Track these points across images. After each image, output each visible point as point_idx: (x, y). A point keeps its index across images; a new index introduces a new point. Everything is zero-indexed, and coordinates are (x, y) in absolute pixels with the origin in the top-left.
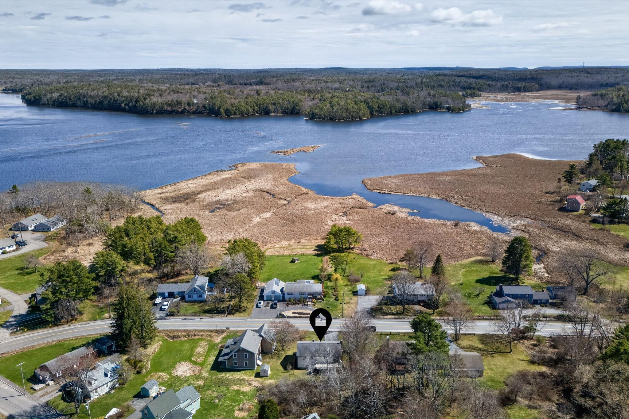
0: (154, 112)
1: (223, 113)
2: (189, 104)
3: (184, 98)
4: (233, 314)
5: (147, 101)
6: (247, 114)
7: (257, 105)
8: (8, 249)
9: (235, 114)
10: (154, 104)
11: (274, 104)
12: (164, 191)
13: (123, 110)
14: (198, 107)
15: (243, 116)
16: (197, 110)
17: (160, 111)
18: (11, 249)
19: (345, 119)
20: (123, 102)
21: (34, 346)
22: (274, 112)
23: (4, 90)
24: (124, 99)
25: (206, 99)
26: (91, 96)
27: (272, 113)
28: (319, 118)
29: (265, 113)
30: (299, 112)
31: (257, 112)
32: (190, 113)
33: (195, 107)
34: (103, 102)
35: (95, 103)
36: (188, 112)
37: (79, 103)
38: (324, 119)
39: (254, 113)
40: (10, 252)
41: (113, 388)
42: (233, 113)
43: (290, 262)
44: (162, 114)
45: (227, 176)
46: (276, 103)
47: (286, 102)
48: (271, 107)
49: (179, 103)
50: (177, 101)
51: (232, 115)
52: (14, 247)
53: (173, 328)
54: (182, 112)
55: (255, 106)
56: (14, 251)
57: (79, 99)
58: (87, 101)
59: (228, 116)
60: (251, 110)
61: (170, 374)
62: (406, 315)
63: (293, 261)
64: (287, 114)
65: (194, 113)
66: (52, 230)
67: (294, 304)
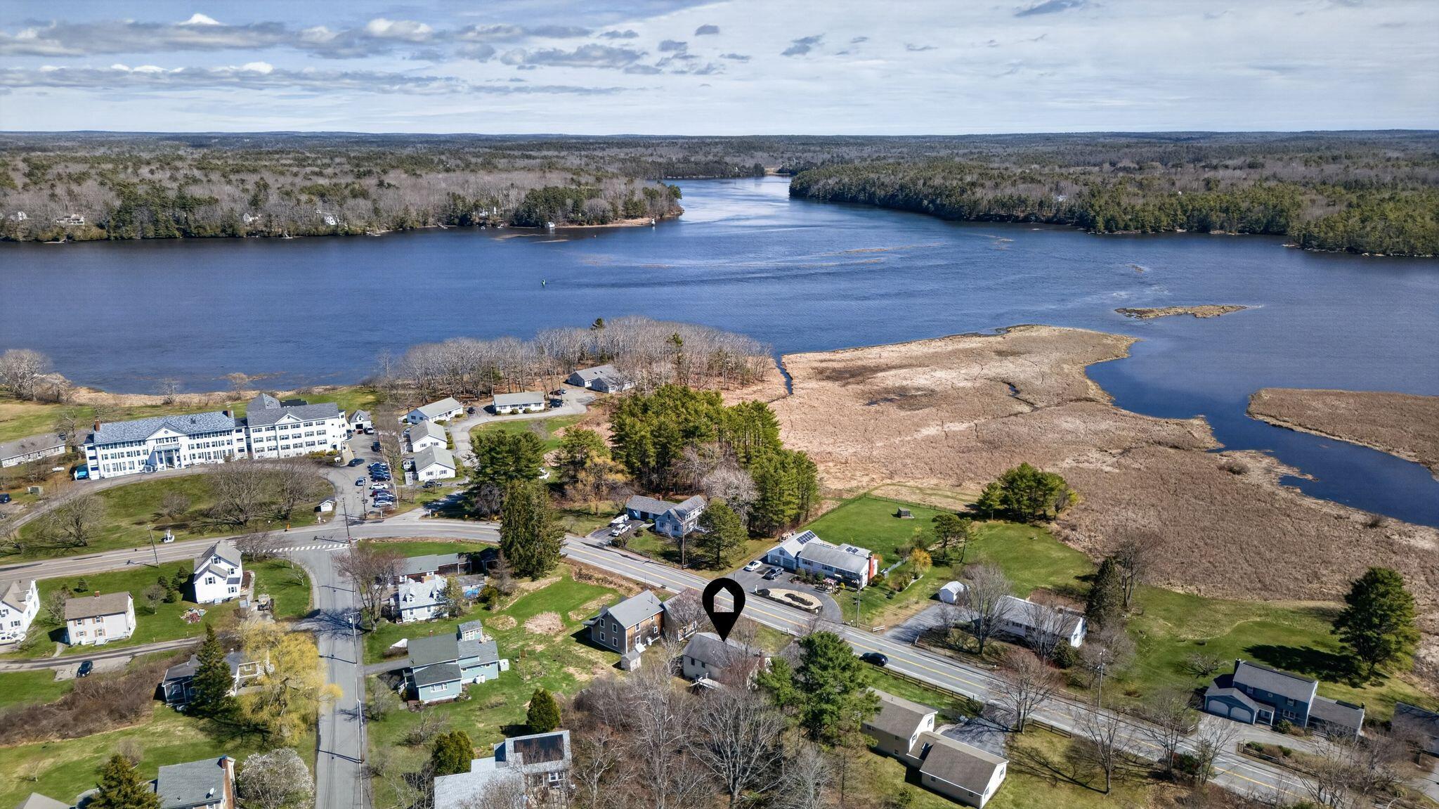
0: (973, 216)
1: (1101, 225)
2: (1041, 204)
3: (1034, 193)
4: (698, 569)
5: (965, 196)
6: (1156, 229)
7: (1185, 212)
8: (533, 408)
9: (1126, 227)
10: (975, 202)
11: (1226, 210)
12: (833, 358)
13: (923, 211)
14: (1058, 211)
15: (1144, 232)
16: (1055, 216)
17: (985, 215)
18: (538, 408)
19: (1388, 252)
20: (926, 196)
21: (428, 538)
22: (1222, 228)
23: (780, 171)
24: (930, 191)
25: (1080, 195)
26: (883, 184)
27: (1216, 229)
28: (1319, 246)
29: (1200, 228)
30: (1285, 231)
31: (1181, 227)
32: (1042, 221)
33: (1054, 211)
34: (897, 196)
35: (885, 196)
36: (1037, 219)
37: (862, 196)
38: (1334, 250)
39: (1173, 227)
40: (535, 412)
41: (438, 616)
42: (1122, 225)
43: (894, 515)
44: (987, 220)
45: (974, 345)
46: (1232, 208)
47: (1257, 208)
48: (1215, 218)
49: (1022, 202)
50: (1019, 198)
51: (1118, 229)
52: (542, 407)
53: (596, 564)
54: (1026, 220)
55: (1179, 213)
56: (540, 411)
57: (864, 189)
58: (874, 193)
59: (1111, 231)
60: (1165, 221)
61: (520, 623)
62: (983, 659)
63: (899, 515)
64: (1253, 232)
65: (1049, 222)
66: (610, 391)
67: (805, 581)
